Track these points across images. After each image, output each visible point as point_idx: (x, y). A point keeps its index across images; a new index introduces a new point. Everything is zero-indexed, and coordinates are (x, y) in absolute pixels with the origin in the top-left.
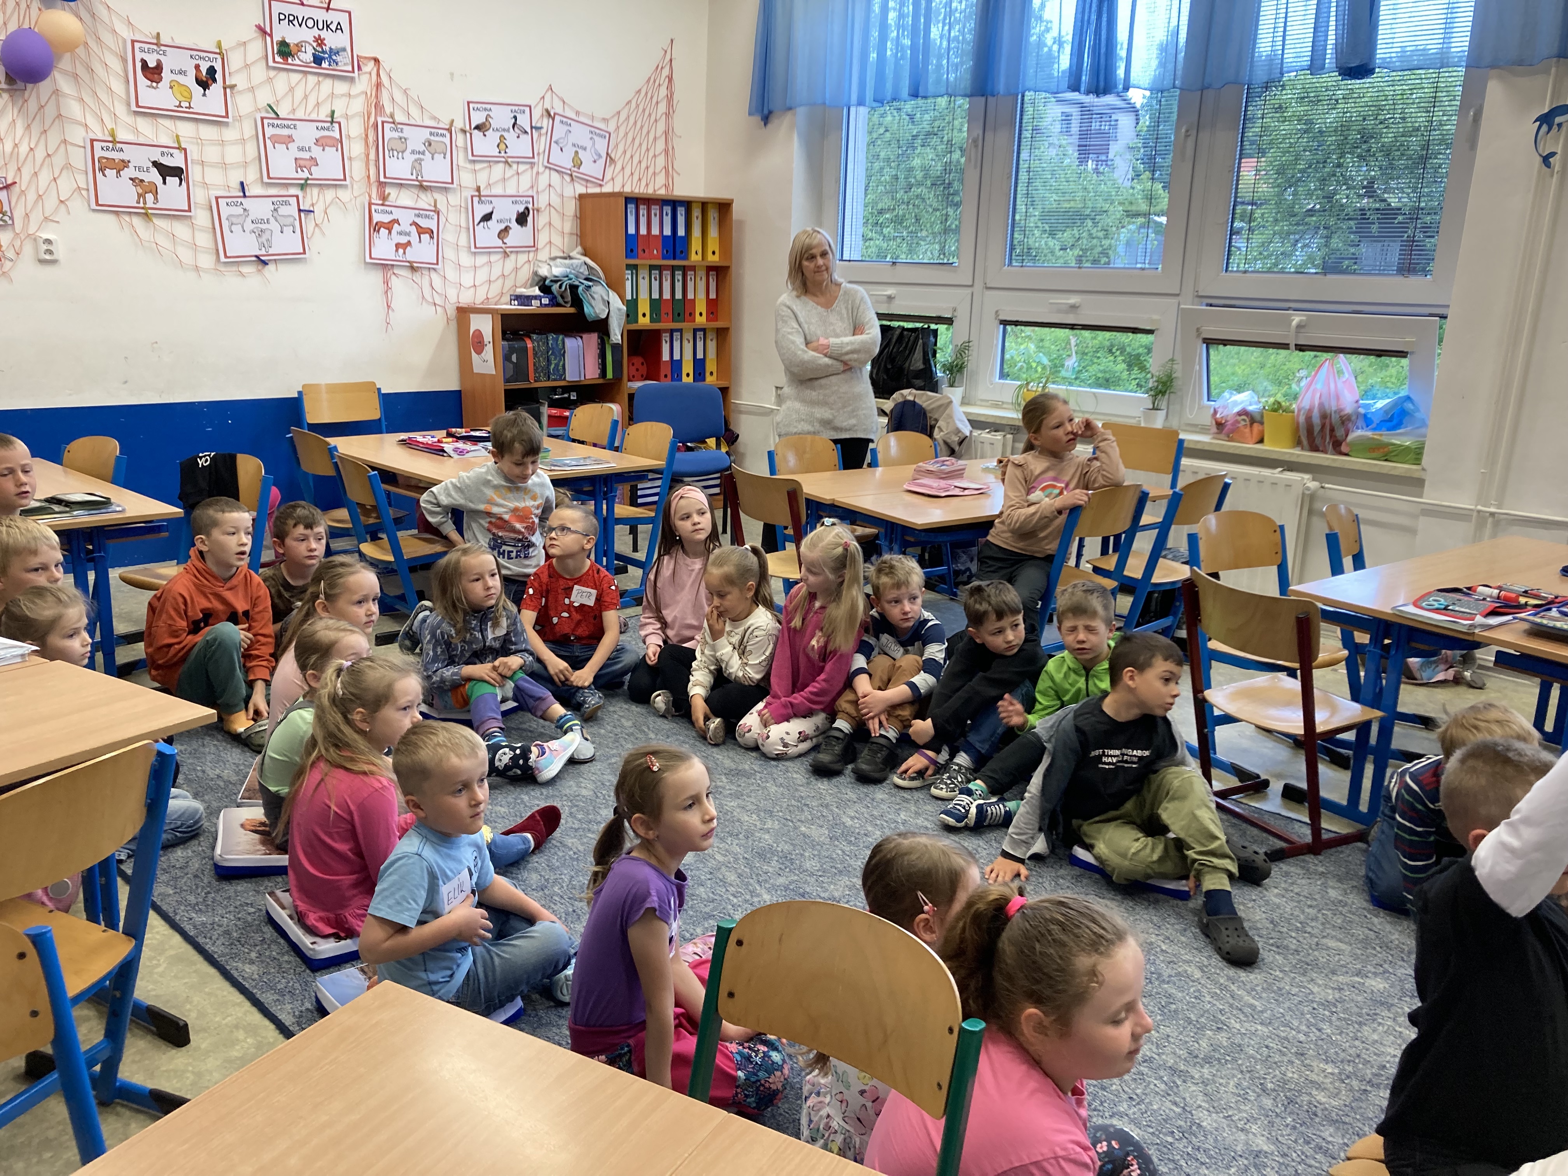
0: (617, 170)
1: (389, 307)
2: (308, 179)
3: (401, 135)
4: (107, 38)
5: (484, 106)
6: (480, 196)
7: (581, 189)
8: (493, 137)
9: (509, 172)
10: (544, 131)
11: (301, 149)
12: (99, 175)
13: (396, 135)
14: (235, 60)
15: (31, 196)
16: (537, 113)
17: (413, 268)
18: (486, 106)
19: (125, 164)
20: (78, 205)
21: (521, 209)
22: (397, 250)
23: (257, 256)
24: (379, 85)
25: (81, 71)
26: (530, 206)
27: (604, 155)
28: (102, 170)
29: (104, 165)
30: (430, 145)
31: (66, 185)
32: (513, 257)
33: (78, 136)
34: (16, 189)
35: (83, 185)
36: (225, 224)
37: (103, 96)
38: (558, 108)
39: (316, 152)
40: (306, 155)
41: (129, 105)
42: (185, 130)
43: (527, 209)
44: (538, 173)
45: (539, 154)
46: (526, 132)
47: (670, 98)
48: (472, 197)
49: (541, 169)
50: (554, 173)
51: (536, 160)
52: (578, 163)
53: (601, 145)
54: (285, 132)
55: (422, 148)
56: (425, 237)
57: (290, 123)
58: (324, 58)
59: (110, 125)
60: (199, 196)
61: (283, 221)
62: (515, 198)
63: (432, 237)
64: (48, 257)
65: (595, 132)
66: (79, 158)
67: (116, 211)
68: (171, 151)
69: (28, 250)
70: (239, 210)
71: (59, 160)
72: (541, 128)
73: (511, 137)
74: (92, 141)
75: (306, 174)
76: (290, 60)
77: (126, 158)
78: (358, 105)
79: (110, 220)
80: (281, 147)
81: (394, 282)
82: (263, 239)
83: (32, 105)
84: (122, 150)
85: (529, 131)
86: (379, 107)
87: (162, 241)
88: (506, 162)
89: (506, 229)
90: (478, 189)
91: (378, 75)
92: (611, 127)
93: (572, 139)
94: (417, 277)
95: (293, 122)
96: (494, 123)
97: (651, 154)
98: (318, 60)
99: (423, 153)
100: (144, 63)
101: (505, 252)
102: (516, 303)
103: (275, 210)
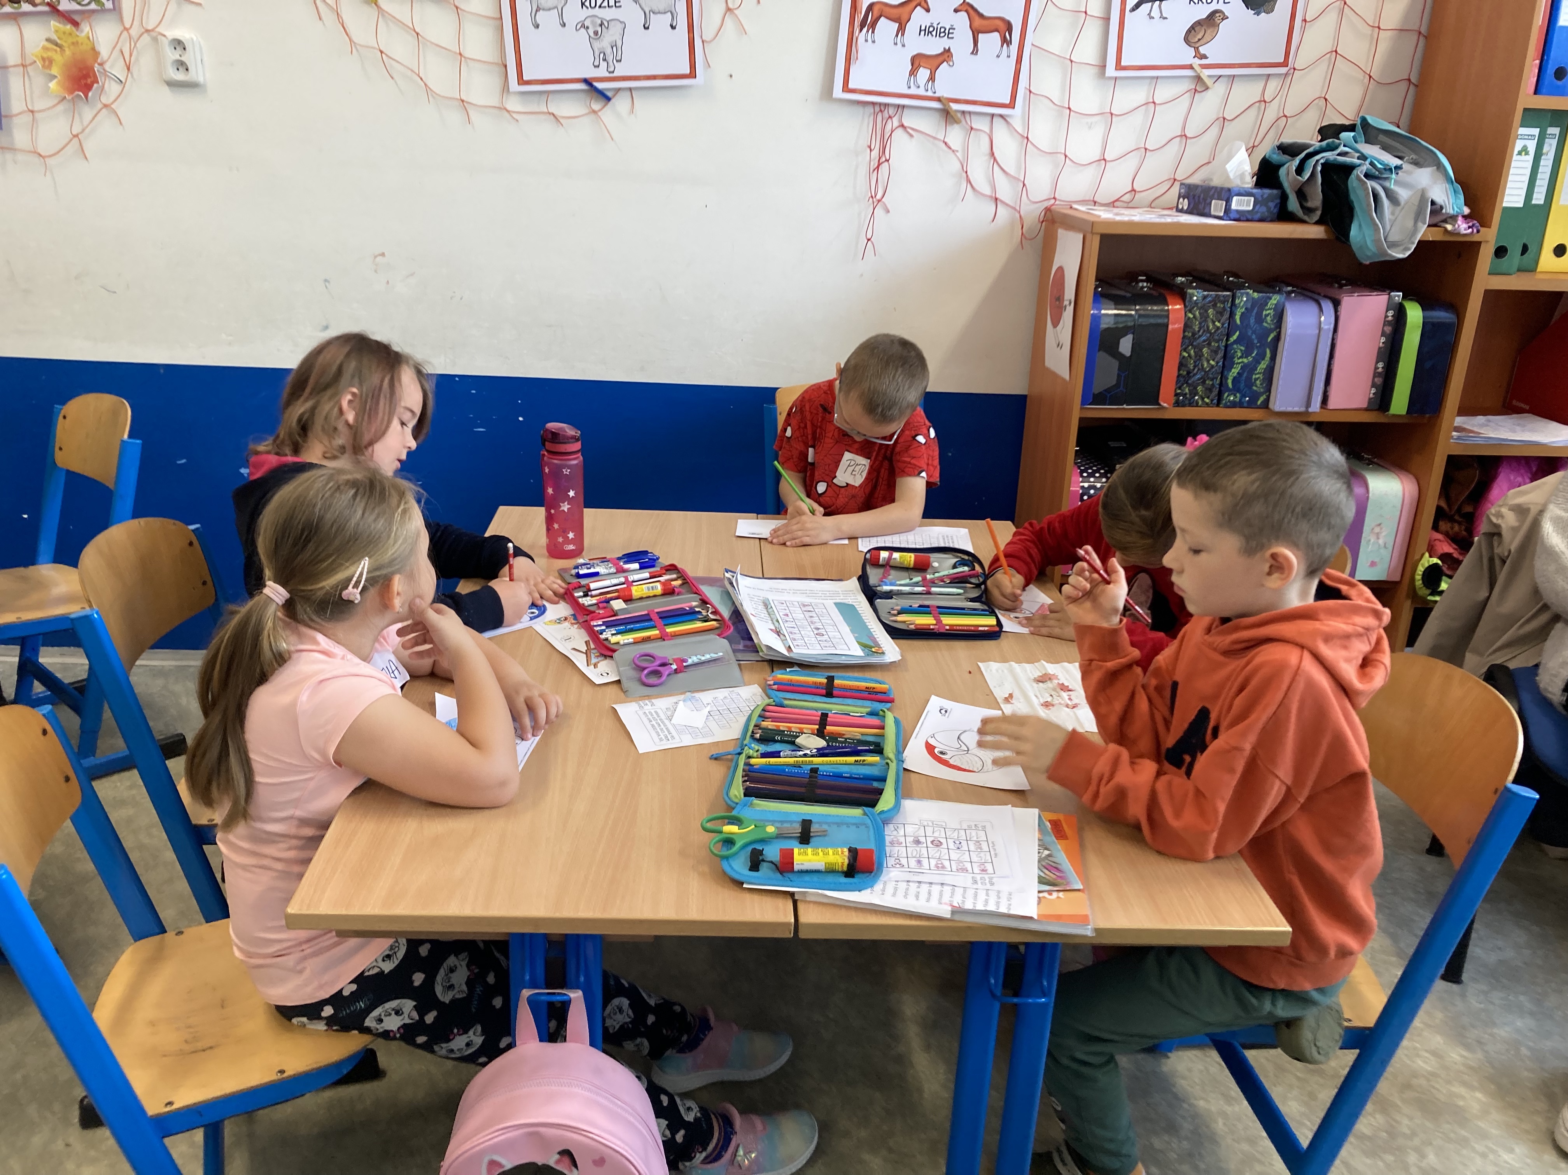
1: (876, 201)
17: (947, 115)
22: (913, 72)
23: (586, 81)
32: (1218, 91)
56: (990, 41)
61: (650, 2)
63: (1006, 42)
64: (180, 76)
69: (145, 63)
81: (900, 144)
82: (605, 43)
87: (397, 46)
89: (1213, 20)
94: (955, 135)
101: (1199, 79)
102: (1185, 204)
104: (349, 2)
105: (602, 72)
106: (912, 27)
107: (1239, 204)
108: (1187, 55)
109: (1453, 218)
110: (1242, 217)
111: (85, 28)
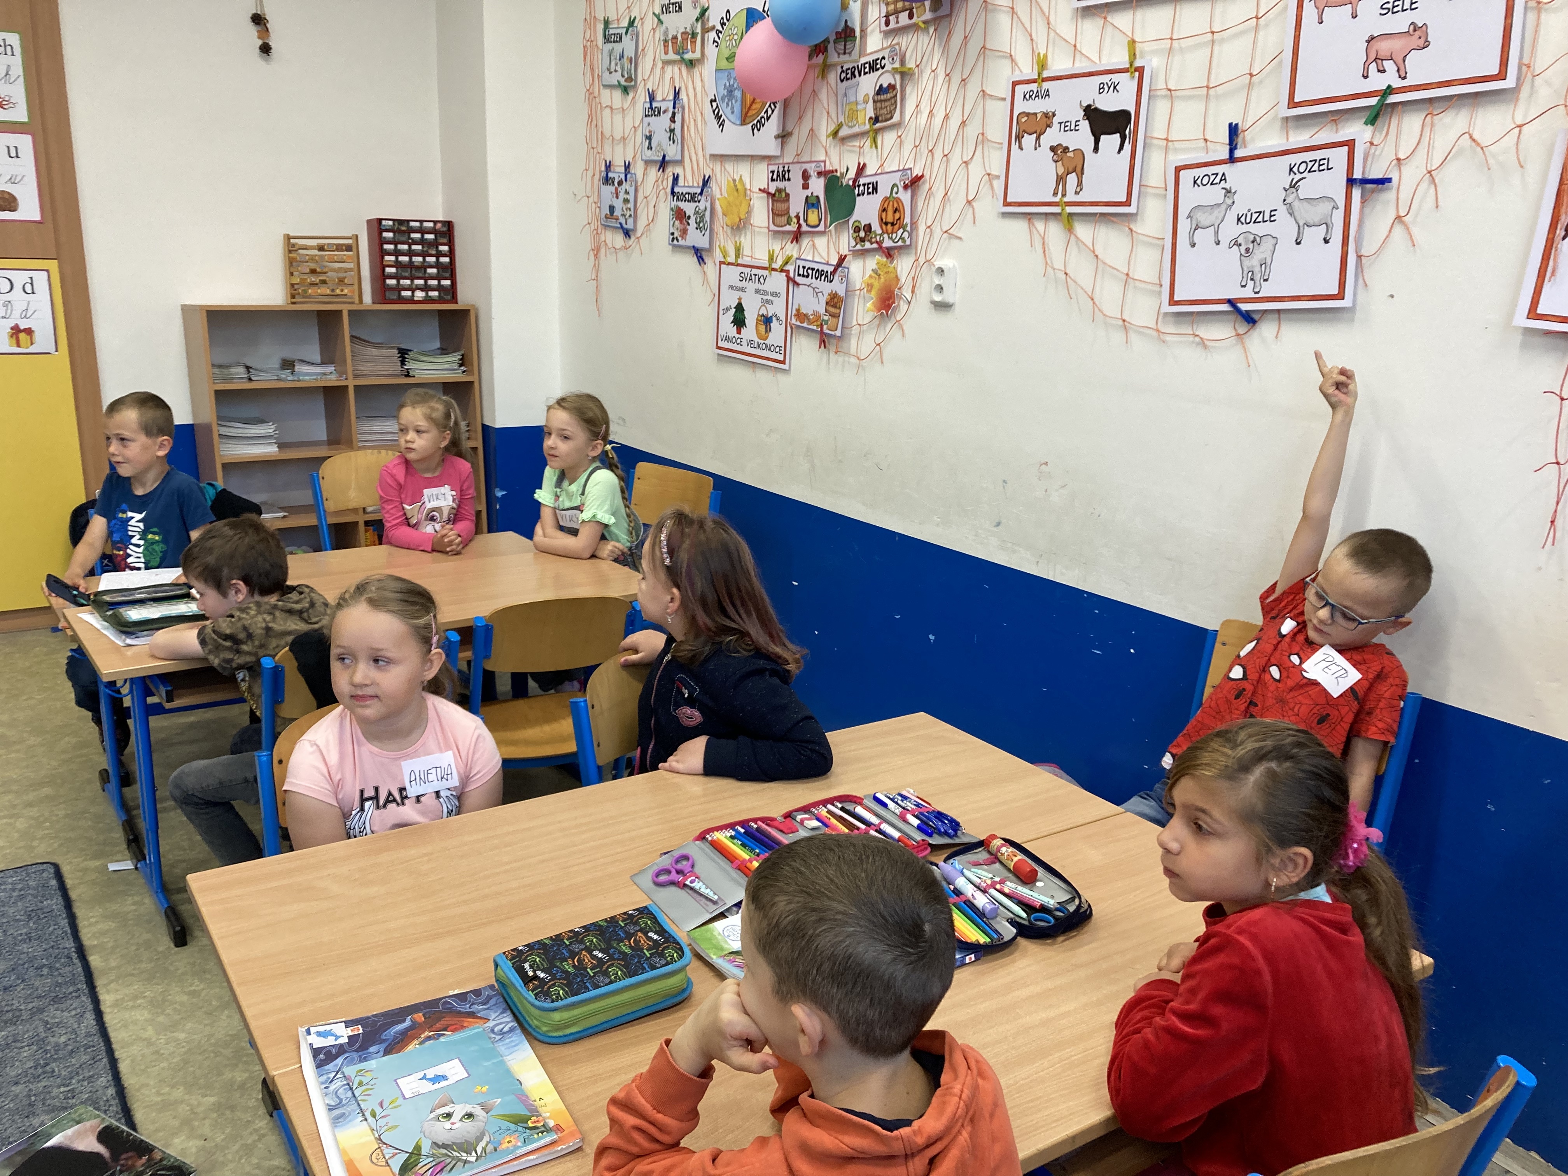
2: (1390, 90)
11: (1390, 8)
15: (938, 197)
19: (1048, 119)
20: (985, 209)
23: (1230, 302)
28: (1019, 138)
29: (1020, 129)
31: (976, 171)
33: (998, 80)
34: (922, 188)
35: (993, 170)
36: (1184, 226)
39: (1431, 6)
40: (1401, 24)
42: (1148, 23)
59: (1041, 46)
61: (1306, 213)
64: (939, 298)
66: (996, 120)
67: (1026, 210)
68: (1116, 78)
69: (923, 287)
70: (1214, 194)
71: (972, 131)
74: (1014, 85)
75: (1391, 78)
79: (1019, 229)
80: (1337, 14)
82: (1254, 262)
83: (956, 39)
84: (1050, 93)
87: (1080, 269)
103: (1294, 186)
104: (1054, 230)
111: (895, 261)
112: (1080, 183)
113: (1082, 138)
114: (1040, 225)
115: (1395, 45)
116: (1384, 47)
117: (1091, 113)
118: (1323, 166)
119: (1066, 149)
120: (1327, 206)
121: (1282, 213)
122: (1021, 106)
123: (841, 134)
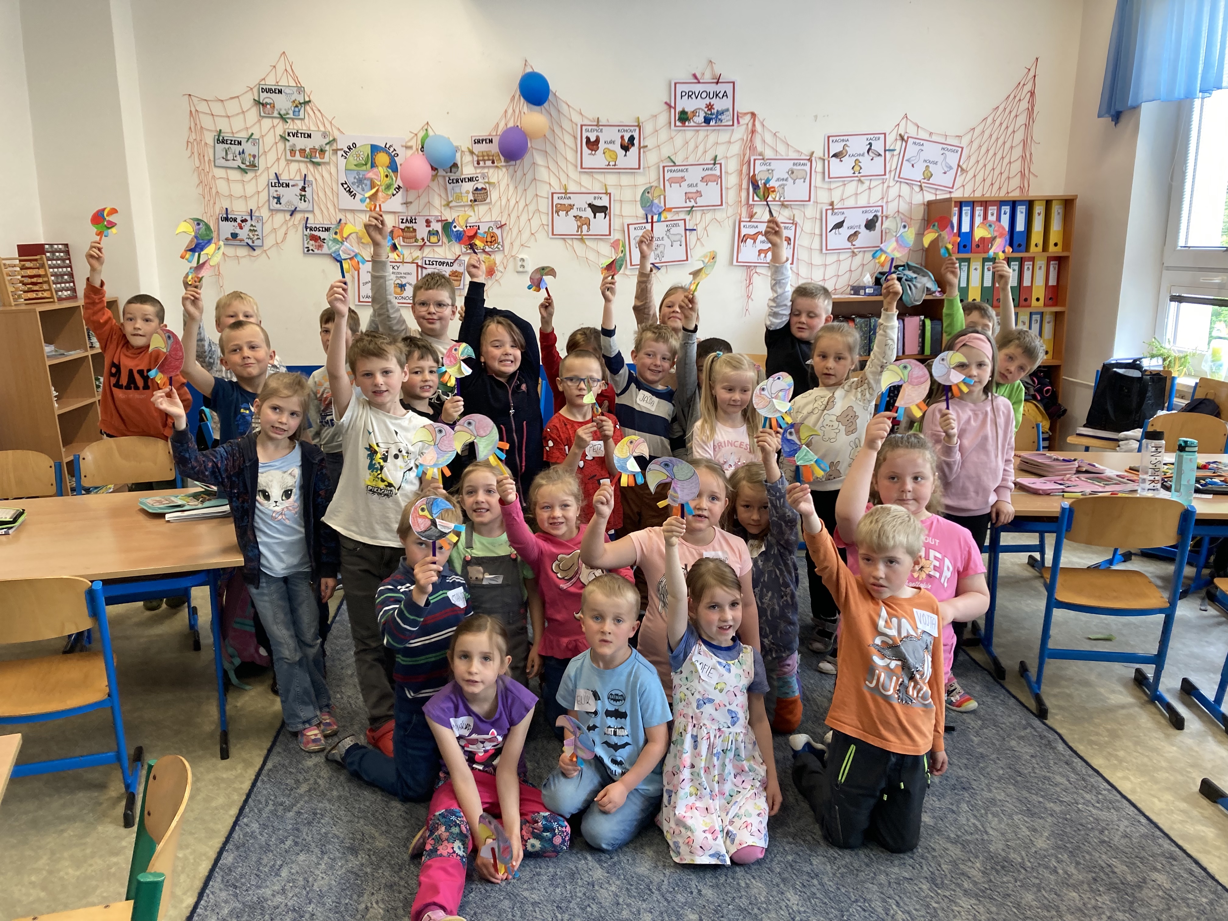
0: (967, 179)
1: (749, 297)
2: (693, 207)
3: (769, 167)
4: (566, 125)
5: (842, 138)
6: (833, 209)
7: (930, 197)
8: (848, 162)
9: (861, 188)
10: (896, 153)
11: (690, 186)
12: (555, 215)
13: (765, 168)
14: (648, 128)
15: (515, 231)
16: (890, 139)
18: (844, 137)
19: (571, 207)
20: (542, 236)
21: (870, 216)
22: (759, 255)
24: (753, 132)
25: (549, 149)
26: (879, 214)
27: (955, 167)
28: (557, 212)
29: (557, 209)
30: (793, 173)
31: (535, 222)
32: (860, 255)
33: (544, 191)
34: (506, 228)
35: (545, 222)
37: (562, 164)
38: (912, 131)
39: (702, 187)
40: (694, 190)
41: (576, 167)
42: (611, 180)
43: (876, 216)
44: (888, 187)
45: (890, 171)
46: (880, 155)
47: (1031, 111)
48: (827, 210)
49: (892, 183)
50: (903, 185)
51: (887, 176)
52: (927, 175)
53: (953, 159)
54: (680, 174)
55: (786, 176)
56: (784, 244)
57: (683, 168)
58: (711, 119)
59: (564, 182)
60: (616, 223)
61: (673, 238)
62: (865, 209)
63: (789, 244)
64: (521, 269)
65: (946, 147)
66: (544, 205)
67: (563, 237)
68: (601, 195)
69: (510, 266)
71: (532, 208)
72: (894, 150)
73: (865, 161)
74: (553, 194)
75: (692, 203)
76: (687, 124)
77: (572, 203)
78: (736, 149)
79: (560, 243)
80: (675, 186)
81: (756, 278)
82: (659, 251)
83: (519, 173)
84: (570, 198)
85: (882, 153)
86: (753, 148)
87: (592, 256)
88: (860, 180)
89: (856, 234)
90: (832, 204)
91: (754, 125)
92: (964, 142)
93: (924, 156)
95: (685, 167)
96: (850, 151)
97: (1006, 161)
98: (707, 121)
99: (786, 180)
100: (588, 139)
101: (853, 252)
102: (852, 292)
103: (668, 230)
104: (577, 244)
105: (658, 261)
106: (758, 241)
107: (867, 291)
108: (849, 245)
109: (934, 292)
110: (870, 295)
111: (493, 256)
112: (589, 228)
113: (589, 213)
114: (570, 242)
115: (693, 195)
116: (690, 195)
117: (590, 205)
118: (677, 225)
119: (581, 217)
120: (679, 237)
121: (666, 238)
122: (556, 201)
123: (451, 205)
